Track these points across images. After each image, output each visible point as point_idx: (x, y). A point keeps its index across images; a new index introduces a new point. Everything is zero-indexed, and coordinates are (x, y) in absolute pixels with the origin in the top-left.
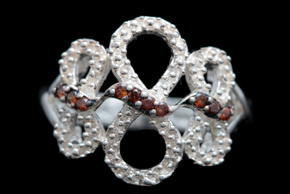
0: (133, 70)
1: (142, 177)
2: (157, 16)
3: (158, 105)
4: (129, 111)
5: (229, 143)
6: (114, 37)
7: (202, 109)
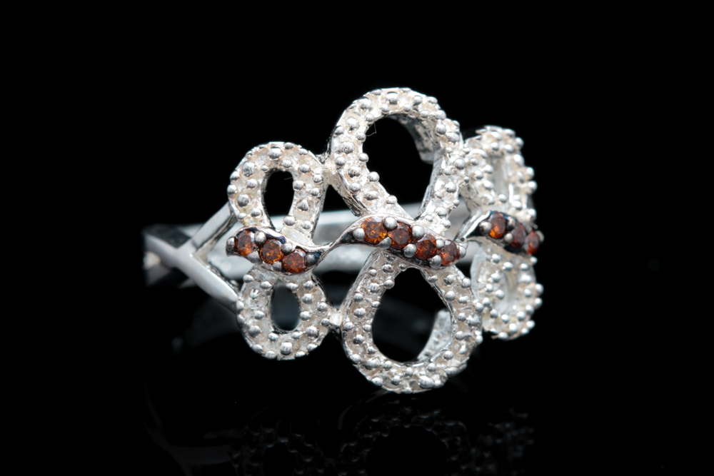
0: (384, 190)
1: (416, 376)
2: (401, 85)
3: (443, 247)
4: (387, 263)
5: (537, 292)
6: (338, 134)
7: (501, 241)
